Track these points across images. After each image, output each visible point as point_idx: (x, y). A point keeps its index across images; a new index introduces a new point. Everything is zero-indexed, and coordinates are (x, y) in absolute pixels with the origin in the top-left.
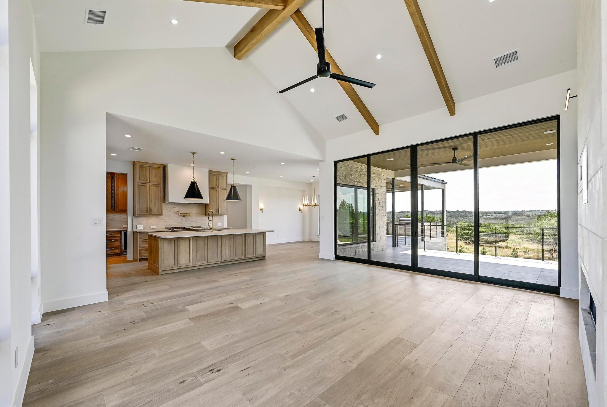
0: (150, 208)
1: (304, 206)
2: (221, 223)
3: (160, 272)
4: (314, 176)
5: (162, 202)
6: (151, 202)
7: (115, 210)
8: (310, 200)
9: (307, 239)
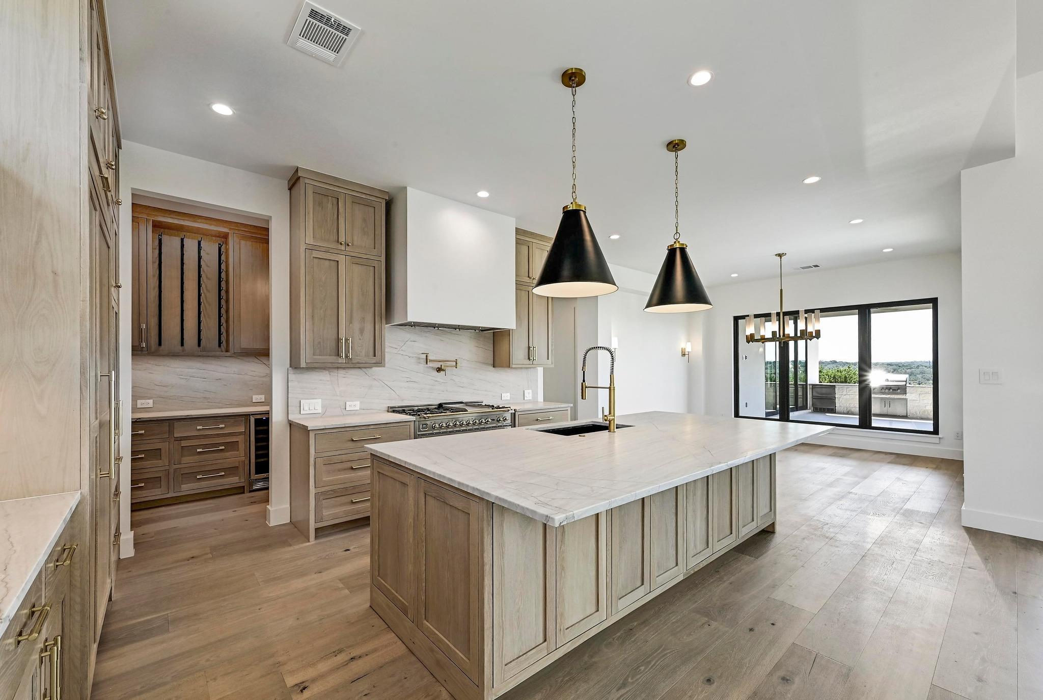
0: (346, 340)
2: (530, 391)
4: (780, 255)
5: (384, 321)
6: (350, 320)
7: (227, 351)
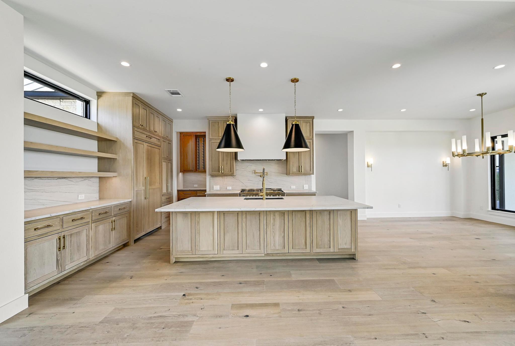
0: (221, 167)
1: (453, 155)
2: (307, 185)
3: (173, 260)
4: (481, 95)
6: (223, 160)
8: (470, 143)
9: (461, 214)
